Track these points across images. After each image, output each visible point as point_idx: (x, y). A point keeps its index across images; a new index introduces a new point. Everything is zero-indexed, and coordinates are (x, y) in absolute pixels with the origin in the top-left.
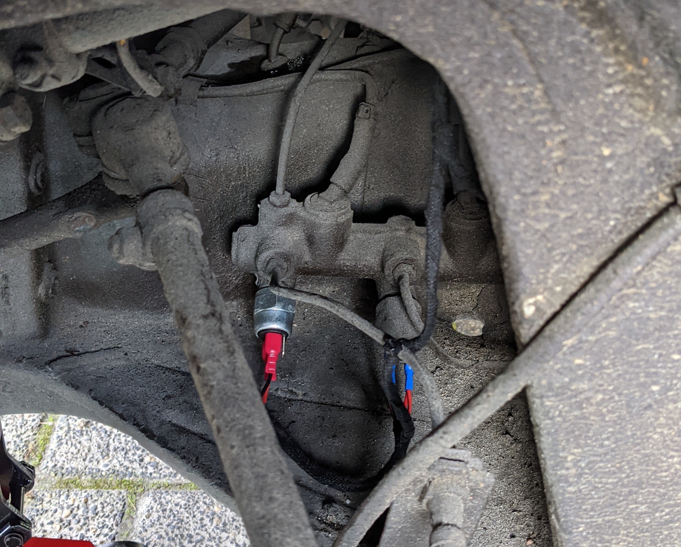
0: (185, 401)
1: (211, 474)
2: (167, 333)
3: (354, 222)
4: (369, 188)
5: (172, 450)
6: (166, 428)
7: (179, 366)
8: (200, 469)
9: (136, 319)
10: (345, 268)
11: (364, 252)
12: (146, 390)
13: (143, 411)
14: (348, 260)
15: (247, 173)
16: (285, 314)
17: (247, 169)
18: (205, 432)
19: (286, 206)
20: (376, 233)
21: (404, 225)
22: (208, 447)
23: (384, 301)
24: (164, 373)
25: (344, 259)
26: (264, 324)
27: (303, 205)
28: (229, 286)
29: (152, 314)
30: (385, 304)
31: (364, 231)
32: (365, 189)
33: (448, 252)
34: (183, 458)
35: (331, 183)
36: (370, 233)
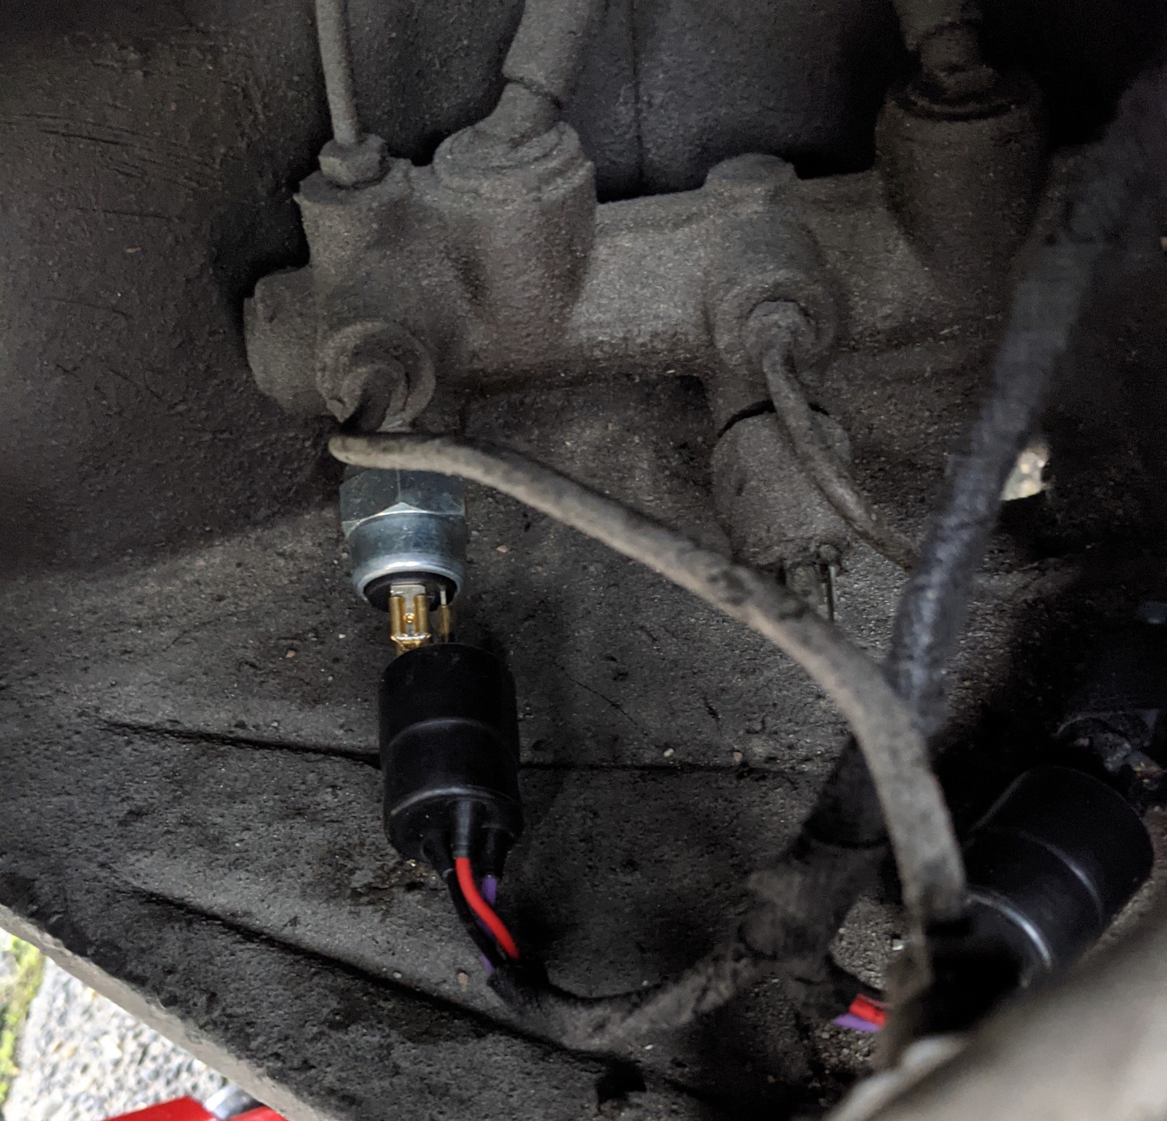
0: (186, 821)
1: (254, 1045)
2: (139, 626)
3: (603, 198)
4: (650, 104)
5: (137, 980)
6: (124, 910)
7: (175, 715)
8: (219, 1032)
9: (51, 601)
10: (597, 353)
11: (647, 292)
12: (71, 804)
13: (56, 870)
14: (601, 325)
15: (259, 107)
16: (432, 524)
17: (256, 94)
18: (245, 908)
19: (378, 179)
20: (676, 226)
21: (761, 180)
22: (246, 956)
23: (729, 434)
24: (129, 743)
25: (590, 325)
26: (373, 563)
27: (433, 172)
28: (300, 468)
29: (94, 580)
30: (734, 443)
31: (639, 226)
32: (638, 112)
33: (911, 243)
34: (170, 1002)
35: (508, 81)
36: (658, 226)
